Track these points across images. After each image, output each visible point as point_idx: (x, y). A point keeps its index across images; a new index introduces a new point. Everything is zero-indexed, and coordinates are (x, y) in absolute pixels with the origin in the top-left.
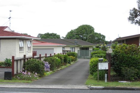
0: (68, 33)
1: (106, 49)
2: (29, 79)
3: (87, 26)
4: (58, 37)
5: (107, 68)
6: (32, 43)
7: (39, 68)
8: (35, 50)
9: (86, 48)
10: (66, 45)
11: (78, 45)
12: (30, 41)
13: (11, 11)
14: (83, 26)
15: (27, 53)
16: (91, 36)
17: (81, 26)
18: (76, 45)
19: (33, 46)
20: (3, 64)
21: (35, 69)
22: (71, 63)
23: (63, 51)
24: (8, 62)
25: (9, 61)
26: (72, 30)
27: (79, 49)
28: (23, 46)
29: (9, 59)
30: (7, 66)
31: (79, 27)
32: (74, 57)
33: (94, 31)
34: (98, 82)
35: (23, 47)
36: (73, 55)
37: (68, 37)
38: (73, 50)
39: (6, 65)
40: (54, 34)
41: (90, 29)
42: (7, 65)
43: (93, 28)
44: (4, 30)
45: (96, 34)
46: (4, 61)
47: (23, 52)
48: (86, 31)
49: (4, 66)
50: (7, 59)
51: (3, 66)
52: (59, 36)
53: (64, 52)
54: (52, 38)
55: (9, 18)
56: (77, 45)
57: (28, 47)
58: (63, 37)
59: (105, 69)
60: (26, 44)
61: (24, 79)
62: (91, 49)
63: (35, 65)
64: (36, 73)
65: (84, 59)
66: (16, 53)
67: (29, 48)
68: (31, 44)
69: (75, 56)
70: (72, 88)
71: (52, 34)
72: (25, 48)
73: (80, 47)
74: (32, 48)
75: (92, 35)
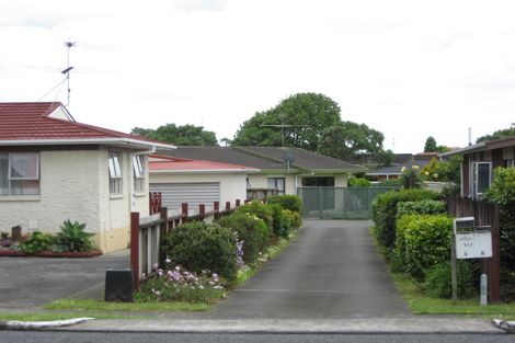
0: (245, 123)
1: (418, 180)
2: (195, 297)
3: (312, 96)
4: (209, 139)
5: (489, 253)
6: (146, 164)
7: (221, 254)
8: (157, 190)
9: (326, 178)
10: (259, 170)
11: (294, 170)
12: (142, 157)
13: (70, 45)
14: (299, 97)
15: (133, 199)
16: (330, 134)
17: (291, 99)
18: (289, 170)
19: (151, 175)
20: (57, 243)
21: (208, 258)
22: (290, 236)
23: (248, 191)
24: (72, 234)
25: (76, 231)
26: (257, 114)
27: (298, 184)
28: (119, 175)
29: (77, 223)
30: (71, 250)
31: (286, 101)
32: (296, 213)
33: (339, 118)
34: (455, 304)
35: (118, 179)
36: (290, 204)
37: (246, 139)
38: (280, 187)
39: (67, 248)
40: (192, 127)
41: (326, 108)
42: (68, 244)
43: (334, 104)
44: (50, 116)
45: (350, 125)
46: (60, 231)
47: (119, 196)
48: (311, 116)
49: (60, 251)
50: (68, 224)
51: (55, 248)
52: (213, 134)
53: (251, 194)
54: (188, 145)
55: (64, 72)
56: (294, 167)
57: (135, 177)
58: (225, 139)
59: (479, 256)
60: (128, 166)
61: (179, 298)
62: (341, 184)
63: (205, 243)
64: (215, 275)
65: (322, 219)
66: (101, 203)
67: (138, 181)
68: (143, 168)
69: (296, 209)
70: (437, 330)
71: (188, 127)
72: (125, 181)
73: (305, 175)
74: (147, 182)
75: (336, 132)
